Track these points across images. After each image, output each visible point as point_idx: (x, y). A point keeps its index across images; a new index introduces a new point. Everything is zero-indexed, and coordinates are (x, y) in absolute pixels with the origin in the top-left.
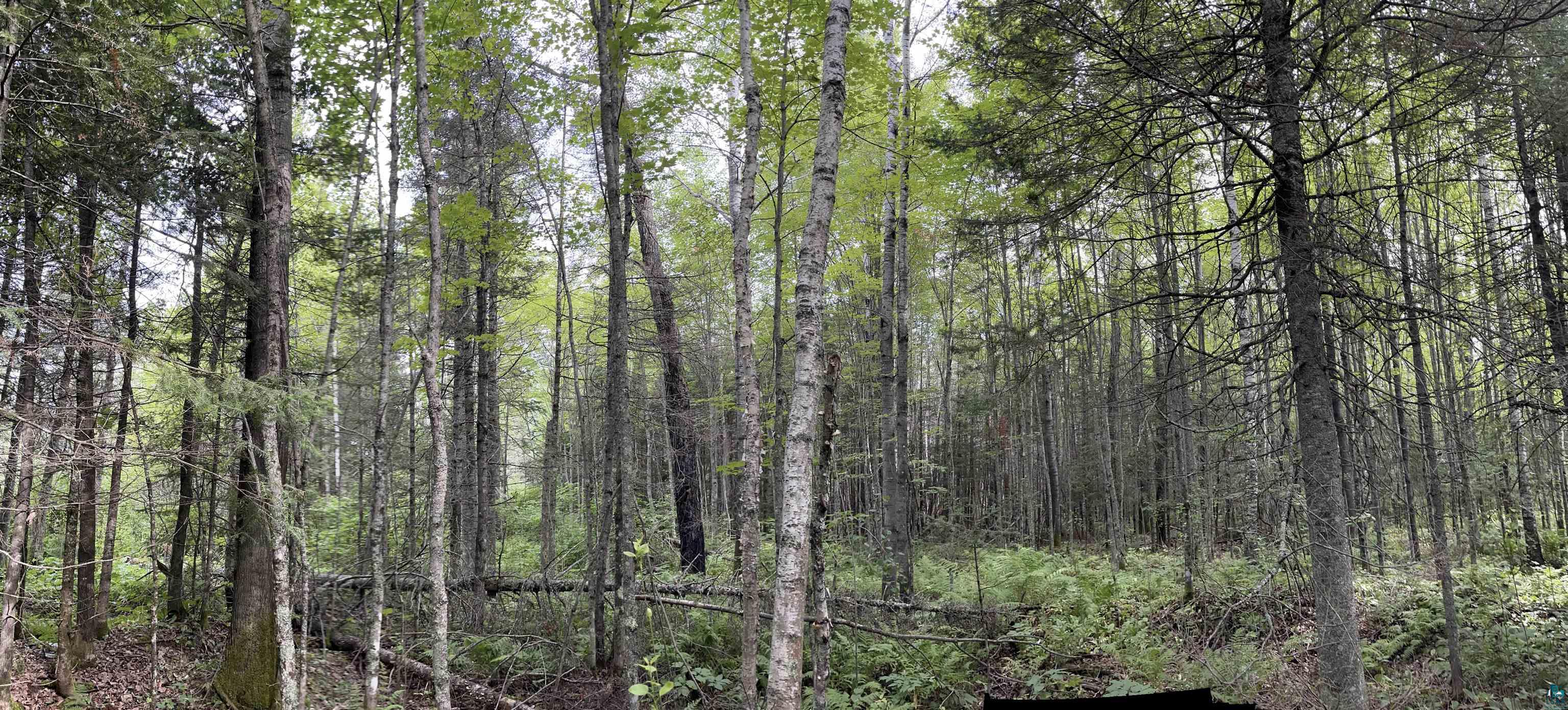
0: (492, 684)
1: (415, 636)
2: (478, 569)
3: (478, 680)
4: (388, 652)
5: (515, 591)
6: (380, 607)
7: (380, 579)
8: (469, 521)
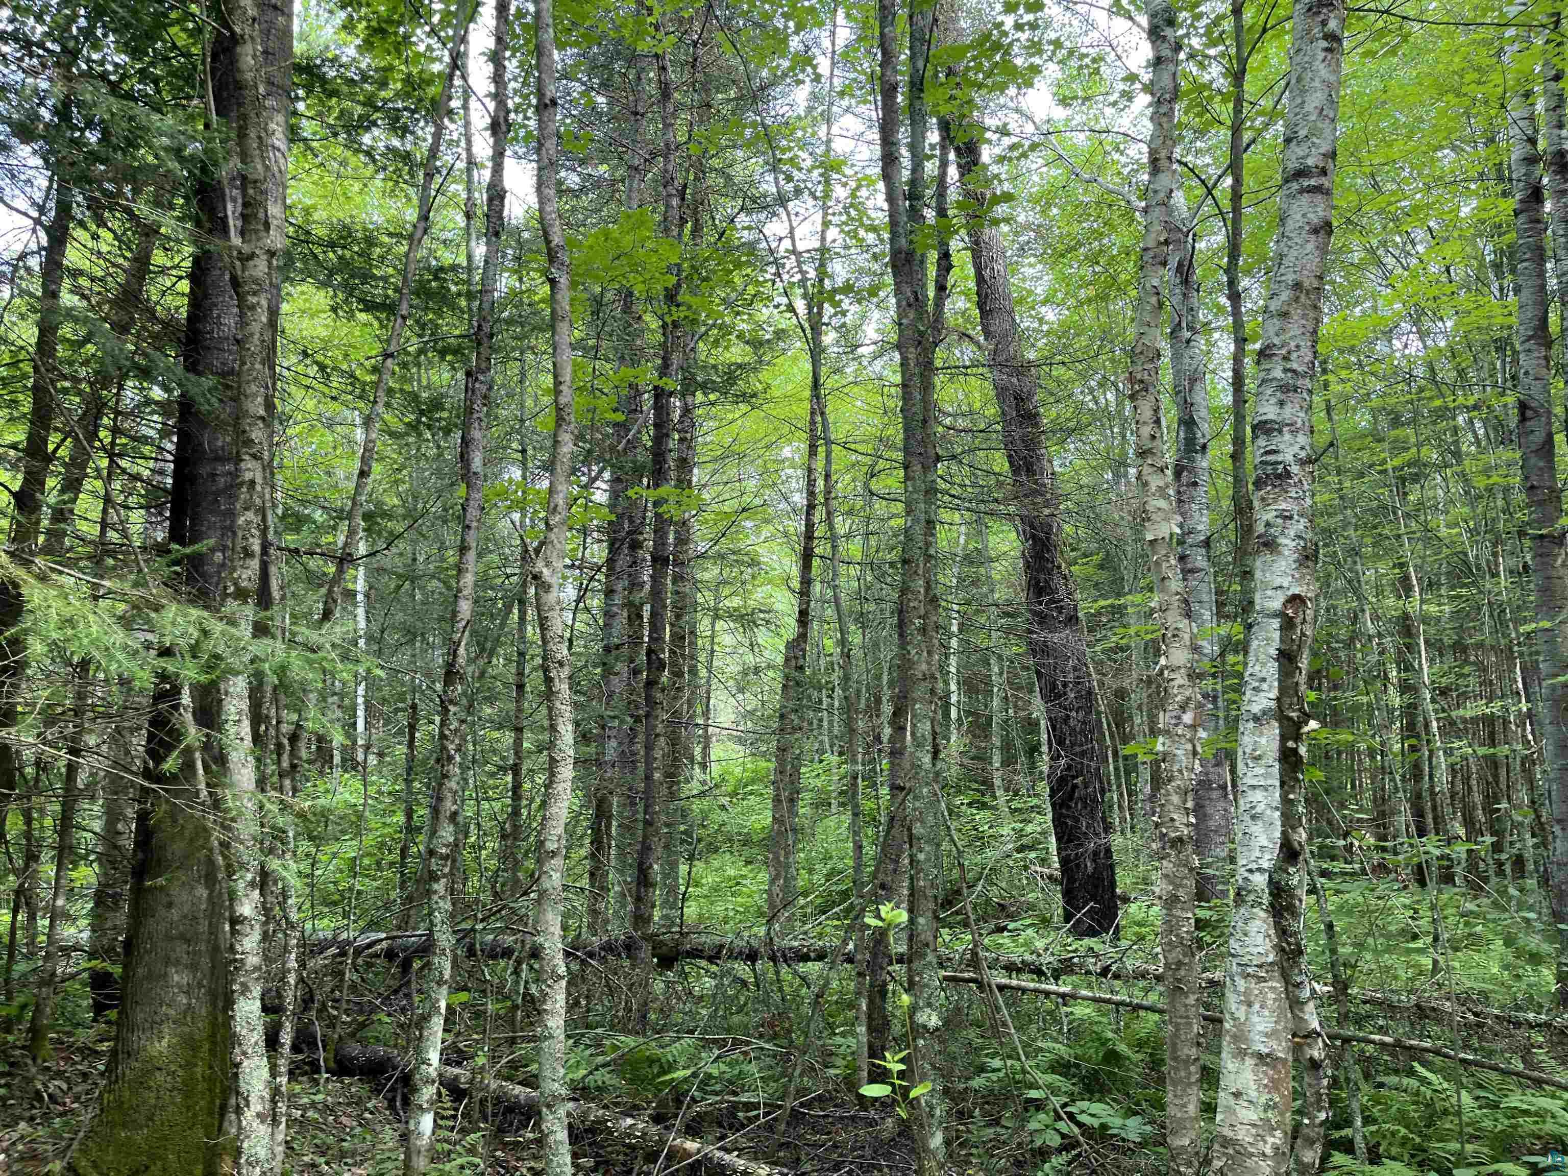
0: (657, 1119)
1: (512, 1041)
2: (641, 919)
3: (632, 1111)
4: (457, 1071)
5: (711, 959)
6: (444, 990)
7: (445, 938)
8: (629, 828)
